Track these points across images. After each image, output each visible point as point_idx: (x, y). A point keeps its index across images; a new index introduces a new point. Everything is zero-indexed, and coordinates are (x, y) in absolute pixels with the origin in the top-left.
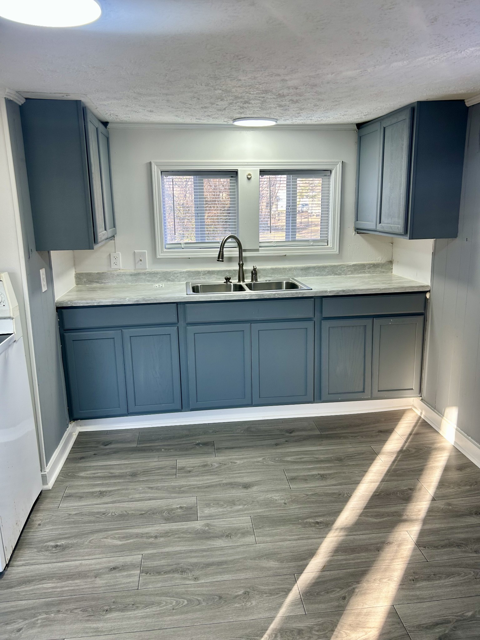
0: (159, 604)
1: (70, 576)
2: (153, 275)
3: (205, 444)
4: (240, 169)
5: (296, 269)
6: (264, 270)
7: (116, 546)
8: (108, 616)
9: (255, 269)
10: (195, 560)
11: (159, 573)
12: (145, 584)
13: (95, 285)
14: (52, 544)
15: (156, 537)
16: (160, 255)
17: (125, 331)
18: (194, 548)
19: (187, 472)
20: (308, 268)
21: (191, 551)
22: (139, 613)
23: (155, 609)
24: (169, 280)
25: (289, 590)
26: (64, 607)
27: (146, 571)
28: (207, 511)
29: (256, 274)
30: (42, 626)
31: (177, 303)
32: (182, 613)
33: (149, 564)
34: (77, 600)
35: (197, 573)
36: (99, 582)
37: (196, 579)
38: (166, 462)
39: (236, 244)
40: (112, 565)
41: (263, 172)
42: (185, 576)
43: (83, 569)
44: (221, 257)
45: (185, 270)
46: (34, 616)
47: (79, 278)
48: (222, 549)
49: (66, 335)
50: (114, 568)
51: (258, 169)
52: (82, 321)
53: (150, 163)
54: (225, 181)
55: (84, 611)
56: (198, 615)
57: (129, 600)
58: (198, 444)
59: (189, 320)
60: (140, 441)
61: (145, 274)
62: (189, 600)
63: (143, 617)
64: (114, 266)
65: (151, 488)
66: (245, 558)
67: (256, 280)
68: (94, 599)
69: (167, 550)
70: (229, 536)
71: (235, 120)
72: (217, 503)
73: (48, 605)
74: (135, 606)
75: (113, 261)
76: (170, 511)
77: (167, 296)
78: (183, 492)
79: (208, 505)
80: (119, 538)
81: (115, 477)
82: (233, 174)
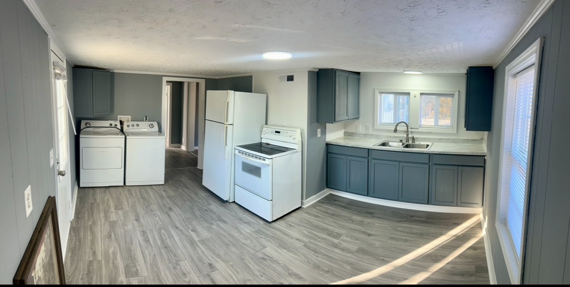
0: (299, 256)
1: (285, 234)
2: (372, 135)
3: (370, 213)
4: (411, 92)
5: (435, 139)
6: (420, 138)
7: (305, 234)
8: (283, 250)
9: (413, 137)
10: (323, 251)
11: (308, 248)
12: (302, 249)
13: (350, 137)
14: (290, 223)
15: (319, 238)
16: (376, 127)
17: (348, 157)
18: (327, 248)
19: (353, 221)
20: (441, 139)
21: (325, 248)
22: (292, 255)
23: (297, 257)
24: (378, 139)
25: (344, 279)
26: (275, 240)
27: (305, 246)
28: (345, 238)
29: (414, 139)
30: (267, 241)
31: (368, 149)
32: (303, 263)
33: (308, 244)
34: (280, 241)
35: (320, 255)
36: (291, 240)
37: (317, 257)
38: (349, 215)
39: (405, 125)
40: (298, 238)
41: (421, 94)
42: (315, 254)
43: (290, 234)
44: (396, 131)
45: (385, 135)
46: (268, 237)
47: (345, 133)
48: (336, 253)
49: (329, 154)
50: (298, 239)
51: (419, 92)
52: (334, 150)
53: (374, 89)
54: (406, 97)
55: (279, 244)
56: (307, 267)
57: (293, 250)
58: (367, 212)
59: (373, 157)
60: (348, 204)
61: (369, 135)
62: (308, 261)
63: (291, 256)
64: (358, 130)
65: (334, 222)
66: (340, 260)
67: (414, 142)
68: (285, 243)
69: (318, 243)
70: (343, 250)
71: (404, 71)
72: (351, 237)
73: (273, 237)
74: (292, 252)
75: (358, 128)
76: (332, 232)
77: (365, 145)
78: (344, 228)
79: (347, 236)
80: (308, 232)
81: (327, 213)
82: (409, 94)
